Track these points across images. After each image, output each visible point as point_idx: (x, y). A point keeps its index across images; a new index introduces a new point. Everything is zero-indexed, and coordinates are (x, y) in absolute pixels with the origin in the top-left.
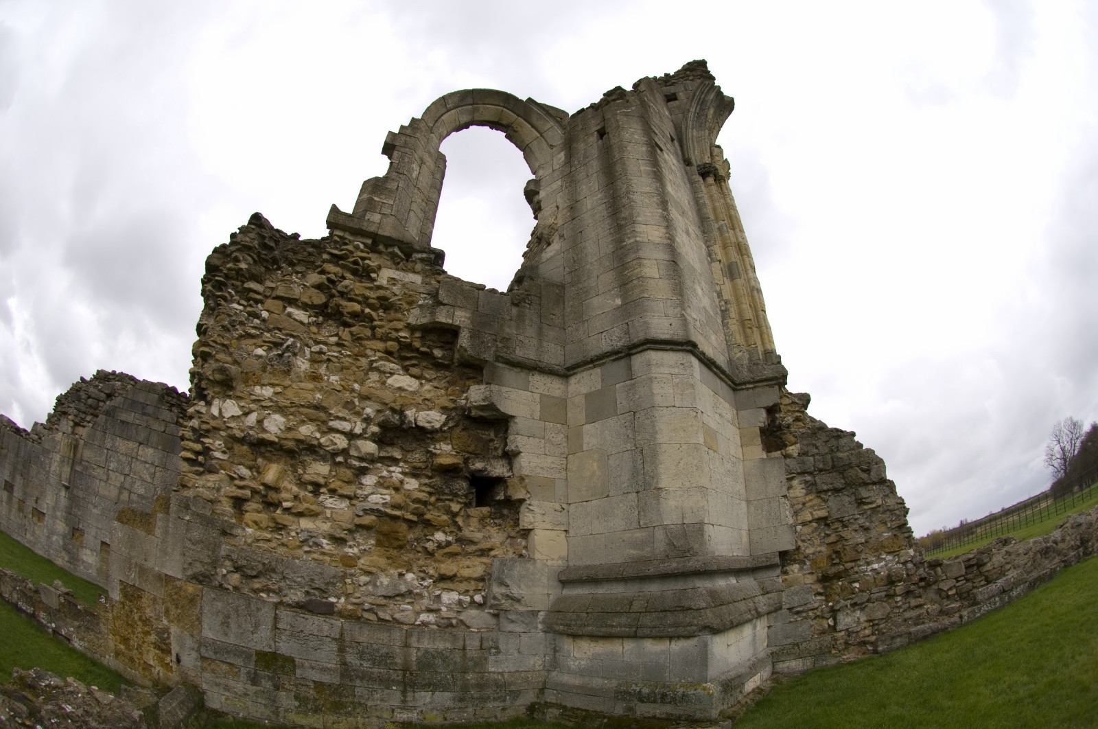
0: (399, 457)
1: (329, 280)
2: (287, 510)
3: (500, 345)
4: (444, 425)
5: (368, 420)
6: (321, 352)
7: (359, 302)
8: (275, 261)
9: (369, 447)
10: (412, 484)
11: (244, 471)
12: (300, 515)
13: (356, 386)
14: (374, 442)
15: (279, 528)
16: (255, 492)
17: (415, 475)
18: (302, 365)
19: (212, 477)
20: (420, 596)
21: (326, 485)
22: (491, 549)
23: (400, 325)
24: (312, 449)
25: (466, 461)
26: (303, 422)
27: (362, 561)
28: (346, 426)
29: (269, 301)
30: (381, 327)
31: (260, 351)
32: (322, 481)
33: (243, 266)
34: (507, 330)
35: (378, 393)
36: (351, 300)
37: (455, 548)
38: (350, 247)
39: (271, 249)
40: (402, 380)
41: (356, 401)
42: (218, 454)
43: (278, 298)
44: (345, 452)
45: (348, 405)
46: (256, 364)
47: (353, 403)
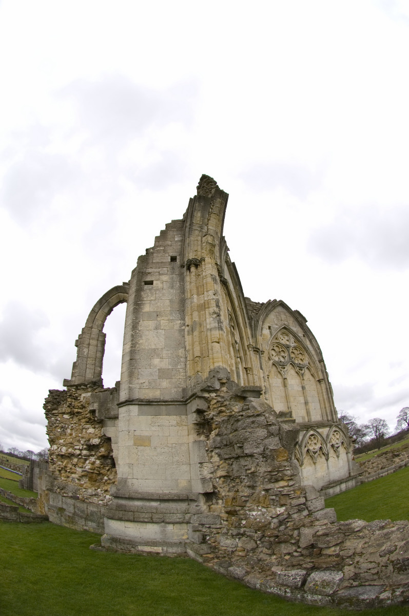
0: (94, 454)
1: (70, 404)
2: (69, 472)
3: (106, 412)
4: (100, 442)
5: (82, 445)
6: (72, 427)
7: (77, 408)
8: (59, 402)
9: (84, 452)
10: (98, 462)
11: (60, 463)
12: (72, 473)
13: (80, 435)
14: (88, 450)
15: (68, 477)
16: (62, 468)
17: (99, 459)
18: (69, 431)
19: (54, 466)
20: (100, 495)
21: (77, 464)
22: (115, 482)
23: (87, 412)
24: (72, 455)
25: (109, 453)
26: (69, 448)
27: (84, 485)
28: (78, 447)
29: (60, 415)
30: (83, 415)
31: (59, 430)
32: (75, 463)
33: (49, 407)
34: (109, 405)
35: (85, 436)
36: (75, 408)
37: (108, 482)
38: (71, 392)
39: (57, 399)
40: (91, 430)
41: (81, 439)
42: (55, 460)
43: (61, 413)
44: (80, 455)
45: (79, 441)
46: (58, 434)
47: (79, 440)
